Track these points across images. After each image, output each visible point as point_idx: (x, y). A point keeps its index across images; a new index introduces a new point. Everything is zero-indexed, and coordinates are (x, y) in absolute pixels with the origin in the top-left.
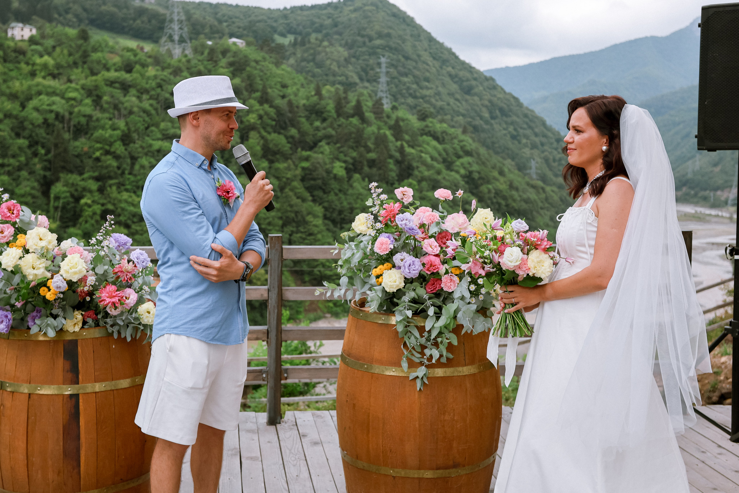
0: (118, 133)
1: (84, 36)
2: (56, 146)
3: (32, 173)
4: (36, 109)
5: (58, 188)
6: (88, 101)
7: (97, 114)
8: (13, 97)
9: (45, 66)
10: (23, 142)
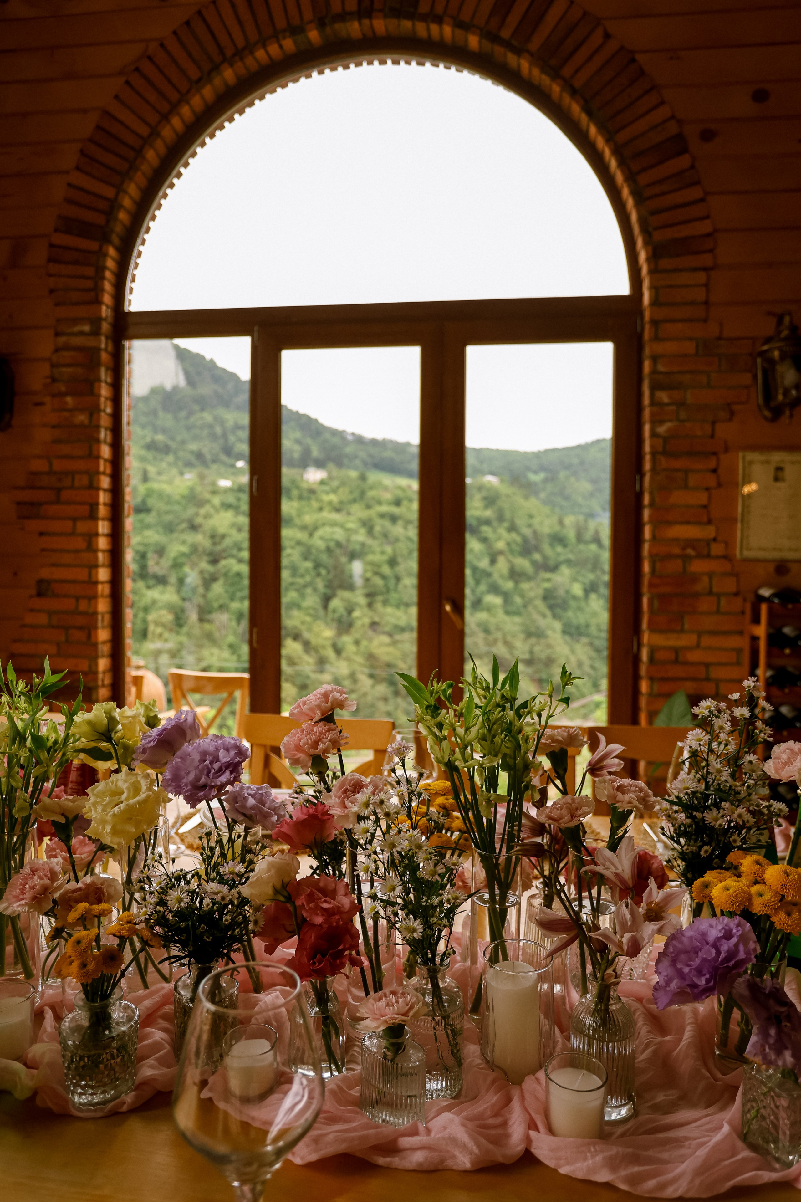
0: (385, 558)
1: (363, 478)
2: (335, 568)
3: (315, 590)
4: (322, 538)
5: (335, 603)
6: (363, 531)
7: (369, 541)
8: (304, 528)
9: (330, 503)
10: (309, 565)
